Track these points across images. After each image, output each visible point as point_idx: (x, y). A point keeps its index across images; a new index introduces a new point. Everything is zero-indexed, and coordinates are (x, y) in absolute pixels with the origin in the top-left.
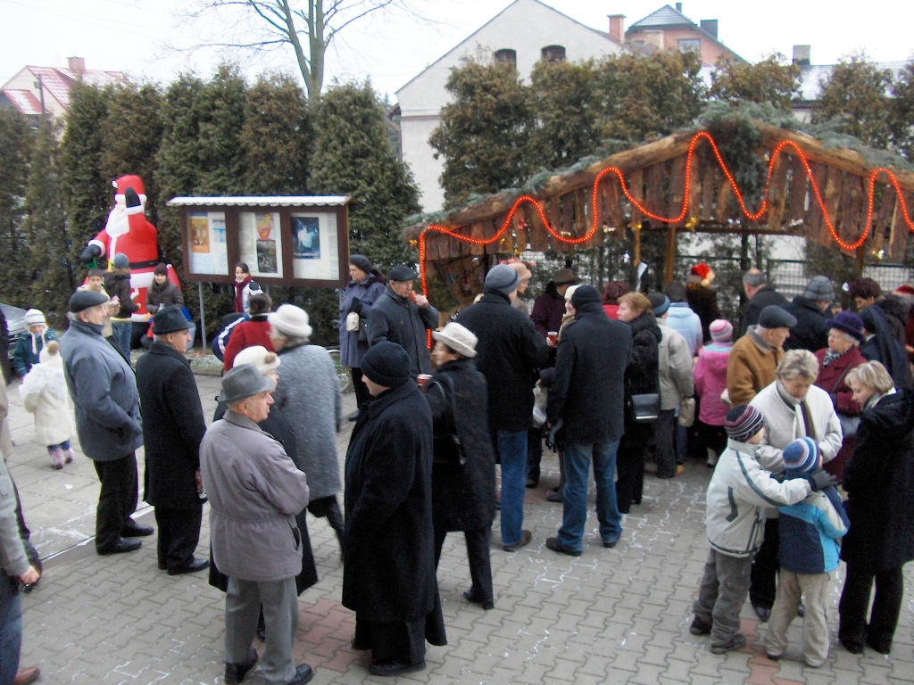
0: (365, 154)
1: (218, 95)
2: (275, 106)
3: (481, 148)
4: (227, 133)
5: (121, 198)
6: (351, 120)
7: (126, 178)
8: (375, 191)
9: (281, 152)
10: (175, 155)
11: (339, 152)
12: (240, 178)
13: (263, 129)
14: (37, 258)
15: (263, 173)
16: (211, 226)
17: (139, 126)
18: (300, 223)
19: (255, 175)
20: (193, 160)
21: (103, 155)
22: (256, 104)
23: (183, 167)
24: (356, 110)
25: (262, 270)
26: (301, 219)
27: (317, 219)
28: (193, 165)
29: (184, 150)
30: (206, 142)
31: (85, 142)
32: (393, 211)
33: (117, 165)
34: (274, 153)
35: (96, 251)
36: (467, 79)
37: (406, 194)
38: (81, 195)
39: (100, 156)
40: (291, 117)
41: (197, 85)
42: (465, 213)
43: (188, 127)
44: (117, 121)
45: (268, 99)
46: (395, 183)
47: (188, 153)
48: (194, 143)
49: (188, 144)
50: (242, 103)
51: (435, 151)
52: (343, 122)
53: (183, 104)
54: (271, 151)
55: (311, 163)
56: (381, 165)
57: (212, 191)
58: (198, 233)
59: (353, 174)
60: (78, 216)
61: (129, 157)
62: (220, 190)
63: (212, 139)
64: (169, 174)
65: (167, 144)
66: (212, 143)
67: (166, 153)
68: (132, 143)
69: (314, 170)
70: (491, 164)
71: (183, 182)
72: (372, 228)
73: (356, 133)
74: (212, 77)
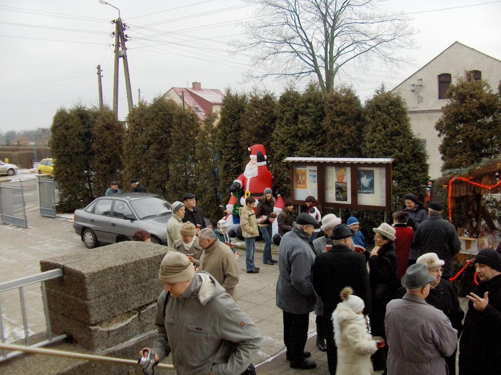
0: (398, 134)
1: (309, 100)
2: (344, 107)
3: (469, 131)
4: (315, 121)
5: (253, 157)
6: (389, 114)
7: (256, 146)
8: (404, 155)
9: (347, 132)
10: (284, 133)
11: (383, 133)
12: (321, 147)
13: (337, 119)
14: (200, 189)
15: (336, 144)
16: (308, 173)
17: (263, 117)
18: (363, 173)
19: (332, 145)
20: (295, 136)
21: (242, 133)
22: (332, 105)
23: (289, 140)
24: (392, 109)
25: (337, 199)
26: (363, 171)
27: (373, 171)
28: (295, 139)
29: (289, 131)
30: (303, 126)
31: (231, 126)
32: (413, 166)
33: (250, 138)
34: (343, 133)
35: (238, 186)
36: (461, 90)
37: (420, 157)
38: (228, 155)
39: (240, 133)
40: (353, 113)
41: (296, 94)
42: (479, 169)
43: (292, 118)
44: (250, 115)
45: (339, 103)
46: (413, 151)
47: (292, 132)
48: (295, 127)
49: (292, 127)
50: (323, 105)
51: (438, 132)
52: (385, 116)
53: (289, 105)
54: (341, 132)
55: (365, 139)
56: (407, 140)
57: (306, 154)
58: (300, 177)
59: (391, 145)
60: (226, 166)
61: (257, 134)
62: (311, 154)
63: (306, 125)
64: (280, 144)
65: (279, 127)
66: (306, 127)
67: (279, 132)
68: (259, 126)
69: (367, 143)
70: (475, 140)
71: (288, 148)
72: (401, 177)
73: (393, 122)
74: (305, 90)
